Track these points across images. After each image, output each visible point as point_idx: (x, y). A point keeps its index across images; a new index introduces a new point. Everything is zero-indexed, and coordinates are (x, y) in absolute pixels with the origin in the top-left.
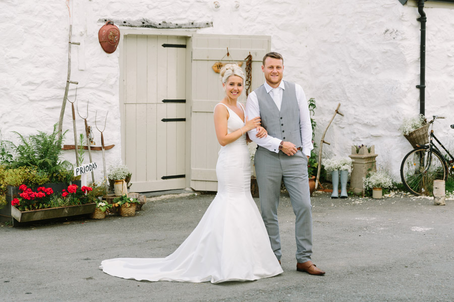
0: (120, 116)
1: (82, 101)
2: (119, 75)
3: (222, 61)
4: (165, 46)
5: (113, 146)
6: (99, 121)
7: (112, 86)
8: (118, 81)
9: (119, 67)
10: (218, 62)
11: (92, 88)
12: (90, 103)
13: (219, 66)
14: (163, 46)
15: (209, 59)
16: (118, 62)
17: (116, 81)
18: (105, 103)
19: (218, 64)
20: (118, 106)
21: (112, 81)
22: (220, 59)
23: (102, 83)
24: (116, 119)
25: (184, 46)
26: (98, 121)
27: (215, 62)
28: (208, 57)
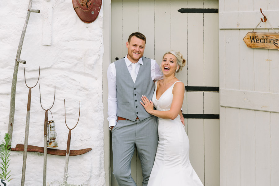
0: (102, 108)
1: (48, 85)
2: (102, 51)
3: (256, 29)
4: (182, 11)
5: (89, 150)
6: (71, 114)
7: (92, 67)
8: (101, 59)
9: (102, 40)
10: (252, 31)
11: (62, 69)
12: (59, 88)
13: (253, 38)
14: (179, 11)
15: (239, 27)
16: (101, 34)
17: (97, 60)
18: (80, 90)
19: (251, 34)
20: (100, 94)
21: (91, 60)
22: (255, 27)
23: (77, 62)
24: (96, 111)
25: (216, 11)
26: (68, 114)
27: (247, 31)
28: (238, 25)
